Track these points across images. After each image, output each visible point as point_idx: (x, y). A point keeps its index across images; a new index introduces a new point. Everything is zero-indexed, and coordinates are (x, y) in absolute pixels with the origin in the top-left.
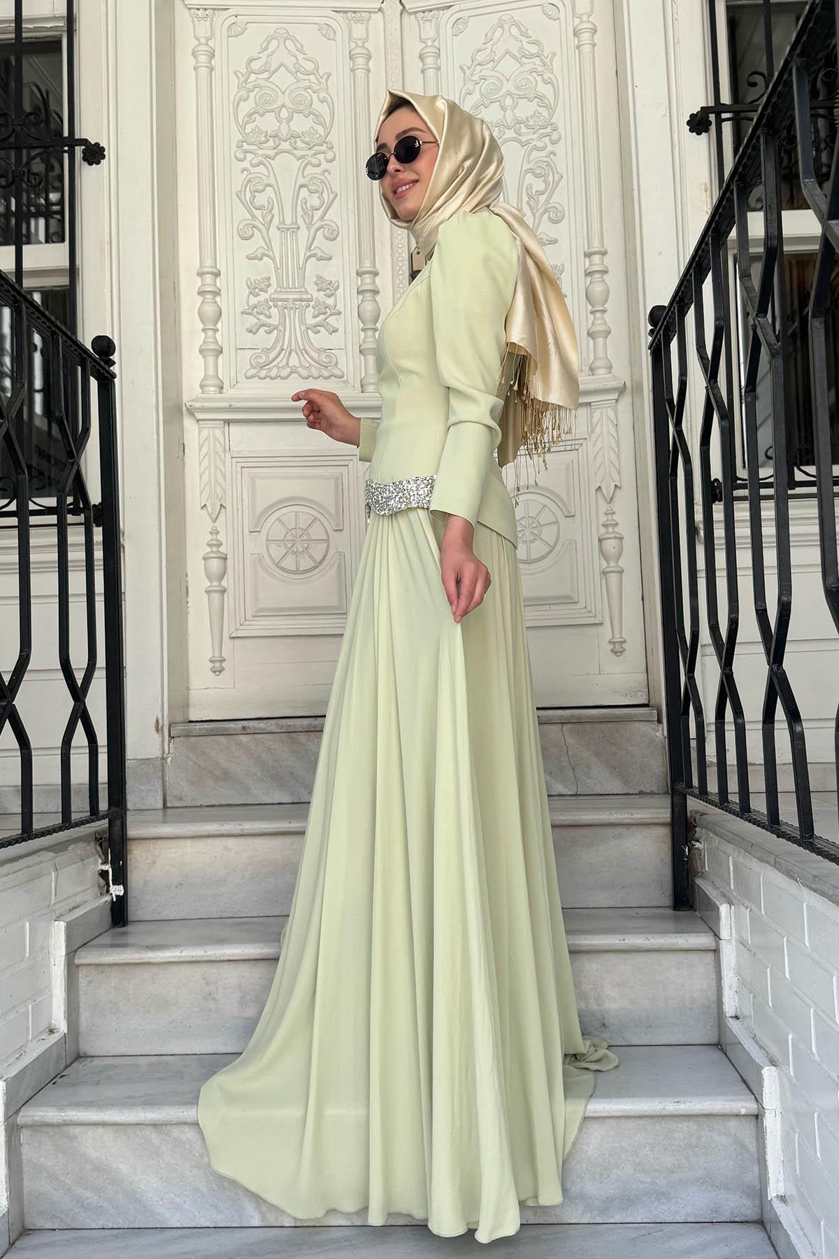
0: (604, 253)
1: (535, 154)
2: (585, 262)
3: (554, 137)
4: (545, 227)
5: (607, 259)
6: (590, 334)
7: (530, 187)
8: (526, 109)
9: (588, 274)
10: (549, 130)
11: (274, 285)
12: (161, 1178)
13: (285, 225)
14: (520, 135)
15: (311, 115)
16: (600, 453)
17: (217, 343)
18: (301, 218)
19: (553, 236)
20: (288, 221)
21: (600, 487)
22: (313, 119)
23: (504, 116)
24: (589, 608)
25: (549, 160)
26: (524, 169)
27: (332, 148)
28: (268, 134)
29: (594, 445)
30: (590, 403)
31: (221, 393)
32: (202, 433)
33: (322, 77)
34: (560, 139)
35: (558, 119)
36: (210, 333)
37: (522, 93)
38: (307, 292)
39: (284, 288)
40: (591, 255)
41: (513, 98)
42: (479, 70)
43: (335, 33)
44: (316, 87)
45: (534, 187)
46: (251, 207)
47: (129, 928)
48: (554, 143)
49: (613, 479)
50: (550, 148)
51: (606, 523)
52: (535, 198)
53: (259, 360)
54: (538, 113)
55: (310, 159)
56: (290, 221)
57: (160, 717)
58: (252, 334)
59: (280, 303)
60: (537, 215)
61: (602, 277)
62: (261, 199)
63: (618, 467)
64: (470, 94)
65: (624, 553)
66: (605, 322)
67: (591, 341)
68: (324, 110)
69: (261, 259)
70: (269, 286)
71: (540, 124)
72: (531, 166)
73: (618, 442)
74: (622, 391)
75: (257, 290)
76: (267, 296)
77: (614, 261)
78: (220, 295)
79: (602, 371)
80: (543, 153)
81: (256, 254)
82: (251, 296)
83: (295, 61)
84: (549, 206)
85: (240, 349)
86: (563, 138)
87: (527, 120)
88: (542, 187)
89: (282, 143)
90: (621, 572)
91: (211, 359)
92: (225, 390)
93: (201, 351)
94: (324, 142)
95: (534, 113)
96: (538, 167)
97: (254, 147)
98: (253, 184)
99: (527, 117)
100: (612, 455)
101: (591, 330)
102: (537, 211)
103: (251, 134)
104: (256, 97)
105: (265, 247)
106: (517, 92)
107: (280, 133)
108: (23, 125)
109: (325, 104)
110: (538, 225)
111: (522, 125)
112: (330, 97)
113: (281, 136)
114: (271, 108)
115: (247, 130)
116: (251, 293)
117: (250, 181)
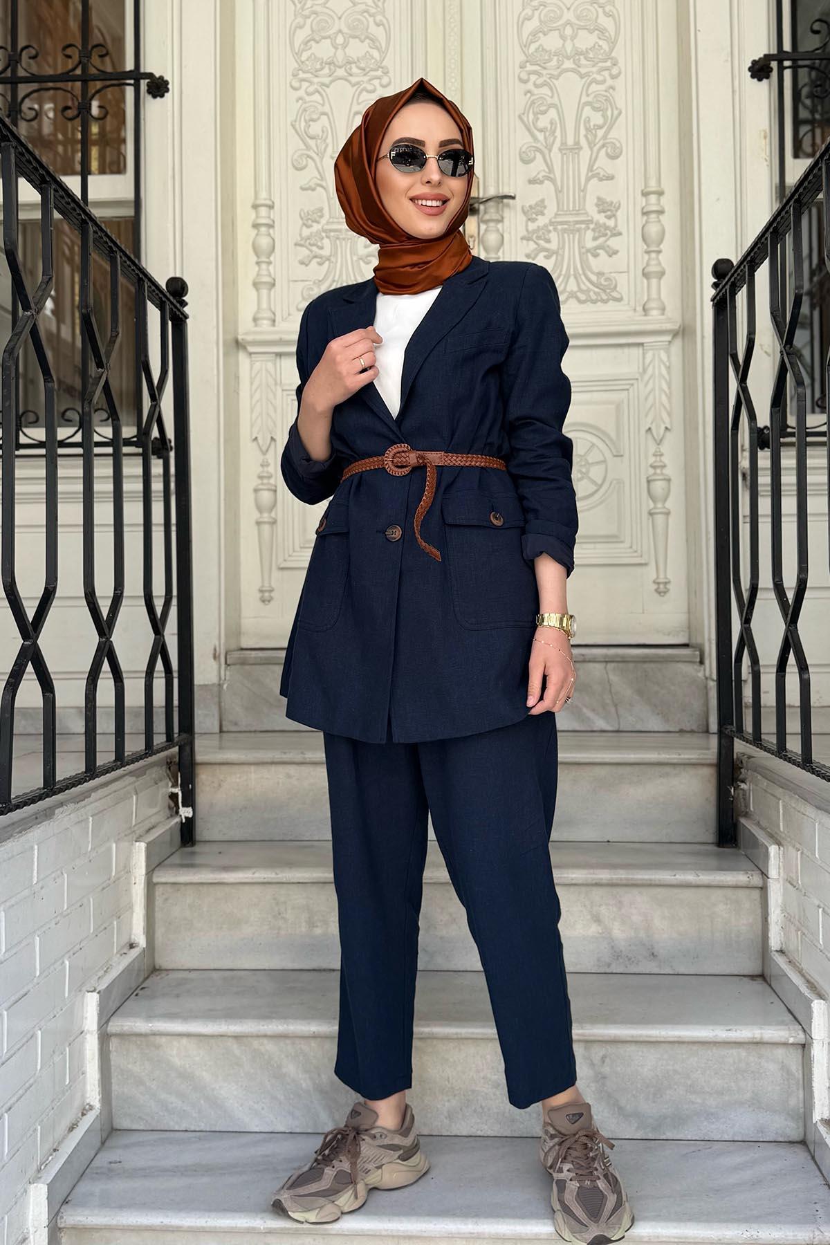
0: (660, 193)
1: (594, 87)
2: (642, 201)
3: (615, 71)
4: (603, 162)
5: (664, 200)
6: (645, 275)
7: (588, 120)
8: (586, 40)
9: (645, 213)
10: (609, 64)
11: (327, 214)
12: (242, 1086)
14: (579, 67)
15: (367, 41)
16: (652, 394)
17: (270, 275)
19: (610, 171)
21: (650, 429)
22: (369, 44)
23: (563, 45)
24: (634, 547)
25: (608, 95)
26: (583, 101)
27: (388, 72)
28: (325, 60)
29: (646, 385)
30: (642, 344)
31: (273, 326)
32: (254, 367)
34: (620, 73)
35: (618, 53)
36: (264, 266)
37: (582, 24)
39: (337, 219)
40: (648, 195)
41: (573, 31)
44: (373, 11)
45: (591, 120)
46: (305, 137)
47: (197, 848)
48: (613, 77)
49: (664, 423)
50: (609, 82)
51: (656, 464)
52: (594, 132)
54: (599, 46)
55: (364, 84)
57: (217, 643)
58: (304, 265)
59: (332, 234)
60: (595, 149)
61: (658, 217)
62: (315, 129)
63: (669, 409)
64: (529, 20)
65: (672, 493)
66: (659, 264)
67: (645, 281)
68: (379, 33)
69: (313, 190)
70: (322, 216)
71: (600, 57)
72: (590, 99)
73: (669, 385)
74: (675, 334)
75: (310, 221)
76: (320, 227)
77: (670, 202)
78: (271, 226)
79: (654, 312)
80: (602, 87)
81: (310, 184)
82: (304, 228)
84: (608, 141)
85: (293, 278)
86: (622, 76)
87: (587, 52)
88: (600, 121)
89: (337, 69)
90: (668, 514)
91: (264, 291)
92: (277, 323)
93: (255, 284)
94: (379, 67)
95: (594, 47)
96: (597, 101)
97: (309, 75)
98: (308, 113)
99: (587, 49)
100: (664, 398)
101: (646, 271)
102: (595, 145)
103: (307, 63)
104: (312, 23)
105: (319, 177)
106: (577, 22)
107: (335, 60)
108: (89, 57)
109: (381, 27)
110: (596, 159)
111: (582, 57)
112: (387, 19)
113: (337, 63)
114: (328, 33)
115: (303, 58)
116: (304, 224)
117: (305, 110)
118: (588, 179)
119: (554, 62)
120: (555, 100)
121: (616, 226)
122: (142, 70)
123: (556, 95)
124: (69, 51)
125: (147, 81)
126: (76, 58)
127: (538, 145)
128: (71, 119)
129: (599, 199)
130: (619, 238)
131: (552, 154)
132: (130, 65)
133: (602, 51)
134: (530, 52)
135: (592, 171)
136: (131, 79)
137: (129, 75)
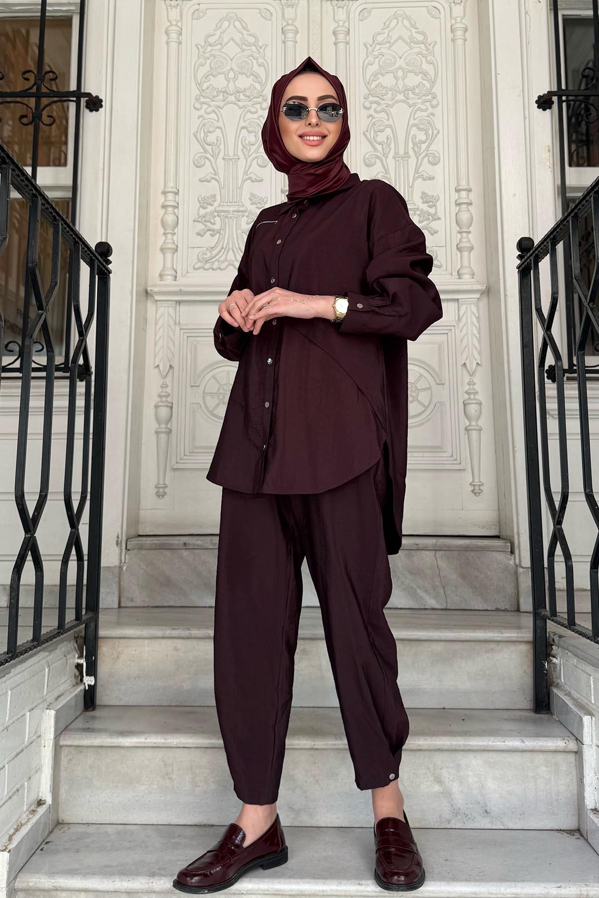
0: (469, 190)
1: (419, 114)
2: (455, 196)
3: (434, 102)
4: (426, 167)
5: (472, 196)
6: (459, 249)
7: (415, 136)
8: (413, 80)
9: (458, 204)
10: (430, 97)
11: (218, 201)
13: (229, 156)
14: (408, 99)
16: (466, 337)
17: (174, 243)
18: (241, 151)
19: (431, 174)
20: (231, 153)
21: (465, 363)
22: (253, 79)
23: (397, 82)
24: (454, 457)
25: (430, 120)
26: (411, 123)
28: (219, 90)
29: (461, 332)
30: (457, 300)
31: (176, 280)
32: (158, 312)
33: (261, 48)
34: (438, 104)
35: (437, 89)
36: (169, 236)
37: (411, 69)
38: (244, 206)
39: (226, 203)
40: (460, 191)
41: (404, 72)
42: (378, 49)
43: (272, 15)
44: (256, 55)
45: (417, 137)
46: (203, 143)
48: (433, 107)
49: (475, 360)
50: (430, 110)
51: (470, 391)
52: (419, 145)
53: (205, 256)
54: (423, 85)
55: (249, 108)
56: (232, 155)
57: (120, 532)
58: (200, 237)
59: (222, 214)
60: (420, 158)
61: (468, 208)
62: (211, 138)
63: (479, 349)
64: (371, 66)
65: (482, 414)
66: (470, 241)
67: (459, 254)
68: (261, 71)
69: (209, 182)
70: (215, 201)
71: (423, 92)
72: (416, 122)
73: (479, 332)
74: (482, 293)
75: (205, 204)
76: (213, 208)
77: (476, 197)
78: (177, 207)
79: (467, 277)
80: (425, 114)
81: (207, 177)
82: (201, 208)
83: (241, 35)
84: (430, 152)
85: (191, 247)
86: (441, 104)
87: (414, 90)
88: (424, 138)
89: (229, 96)
90: (481, 429)
91: (169, 255)
92: (177, 279)
93: (162, 250)
94: (261, 96)
95: (419, 84)
96: (421, 123)
97: (208, 100)
98: (206, 126)
99: (413, 87)
100: (475, 340)
101: (459, 246)
102: (420, 155)
103: (206, 90)
104: (210, 63)
105: (214, 174)
106: (407, 67)
107: (228, 90)
108: (42, 80)
109: (262, 67)
110: (421, 165)
111: (410, 92)
112: (266, 61)
113: (229, 93)
114: (222, 71)
115: (203, 88)
116: (201, 206)
117: (204, 125)
118: (414, 179)
119: (389, 95)
120: (391, 122)
121: (436, 213)
122: (82, 91)
123: (391, 118)
124: (26, 76)
125: (86, 99)
126: (32, 81)
127: (378, 154)
128: (26, 125)
129: (423, 193)
130: (439, 221)
131: (388, 160)
132: (73, 87)
133: (425, 88)
134: (372, 88)
135: (417, 174)
136: (73, 97)
137: (72, 94)
